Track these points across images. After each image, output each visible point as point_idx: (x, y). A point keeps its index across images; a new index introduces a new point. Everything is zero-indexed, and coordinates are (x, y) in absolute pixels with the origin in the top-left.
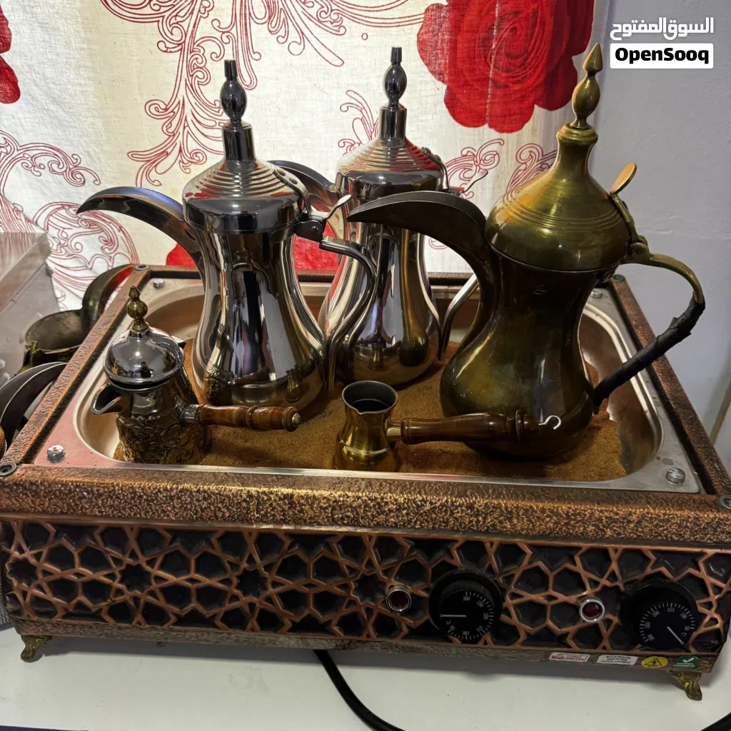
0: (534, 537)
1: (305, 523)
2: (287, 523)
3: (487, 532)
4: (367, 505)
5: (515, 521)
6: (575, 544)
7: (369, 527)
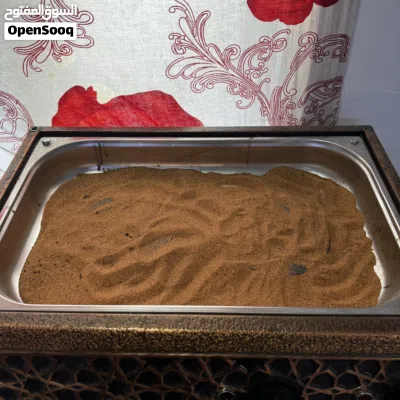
0: (326, 355)
1: (155, 351)
2: (142, 351)
3: (292, 353)
4: (202, 339)
5: (312, 346)
6: (355, 358)
7: (203, 352)
